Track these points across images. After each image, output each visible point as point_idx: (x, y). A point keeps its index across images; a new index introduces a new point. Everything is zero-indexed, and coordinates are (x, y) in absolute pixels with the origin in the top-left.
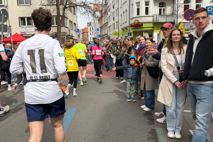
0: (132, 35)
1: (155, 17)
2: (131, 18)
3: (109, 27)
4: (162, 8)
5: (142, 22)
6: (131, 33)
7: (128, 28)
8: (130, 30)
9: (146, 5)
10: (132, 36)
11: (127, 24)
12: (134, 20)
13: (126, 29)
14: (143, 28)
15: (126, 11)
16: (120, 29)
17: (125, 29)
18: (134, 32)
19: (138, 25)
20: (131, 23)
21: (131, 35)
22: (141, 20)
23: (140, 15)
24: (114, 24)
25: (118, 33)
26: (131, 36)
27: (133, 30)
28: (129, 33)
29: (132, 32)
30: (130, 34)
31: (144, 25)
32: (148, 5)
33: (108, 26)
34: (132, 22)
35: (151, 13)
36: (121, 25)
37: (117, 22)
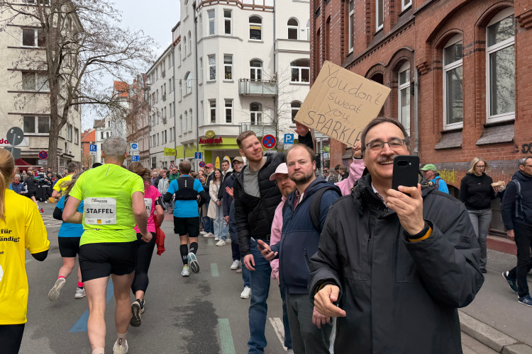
0: (203, 156)
1: (243, 127)
2: (199, 126)
3: (154, 136)
4: (256, 113)
5: (221, 134)
6: (200, 153)
7: (195, 144)
8: (200, 147)
9: (226, 105)
10: (203, 159)
11: (193, 137)
12: (206, 130)
13: (192, 144)
14: (222, 145)
15: (191, 110)
16: (178, 144)
17: (189, 145)
18: (206, 151)
19: (214, 141)
20: (200, 135)
21: (200, 158)
22: (219, 132)
23: (217, 123)
24: (166, 131)
25: (174, 151)
26: (201, 160)
27: (205, 148)
28: (196, 153)
29: (204, 152)
30: (198, 155)
31: (225, 141)
32: (231, 106)
33: (152, 134)
34: (203, 133)
35: (235, 120)
36: (180, 136)
37: (173, 129)
